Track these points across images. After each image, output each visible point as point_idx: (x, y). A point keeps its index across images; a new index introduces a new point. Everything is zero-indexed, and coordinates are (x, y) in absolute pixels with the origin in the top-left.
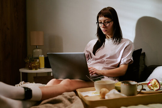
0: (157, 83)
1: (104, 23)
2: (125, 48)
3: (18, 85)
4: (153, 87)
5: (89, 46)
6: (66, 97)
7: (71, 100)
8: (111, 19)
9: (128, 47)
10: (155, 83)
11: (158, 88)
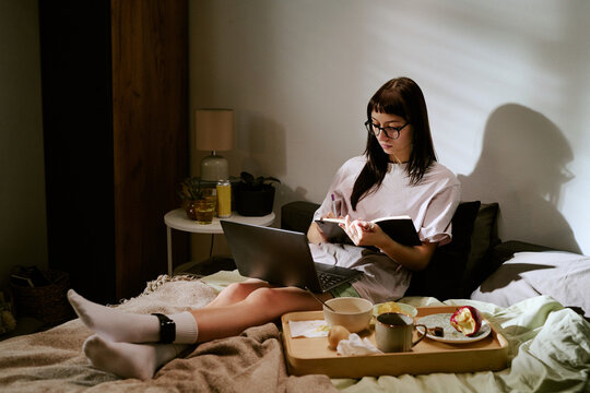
0: (471, 319)
1: (386, 130)
2: (433, 199)
3: (154, 282)
4: (462, 327)
5: (345, 177)
6: (249, 342)
7: (259, 351)
8: (405, 119)
9: (439, 198)
10: (468, 318)
11: (473, 331)
